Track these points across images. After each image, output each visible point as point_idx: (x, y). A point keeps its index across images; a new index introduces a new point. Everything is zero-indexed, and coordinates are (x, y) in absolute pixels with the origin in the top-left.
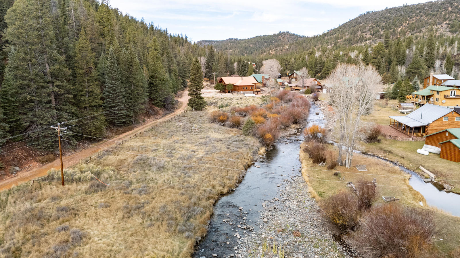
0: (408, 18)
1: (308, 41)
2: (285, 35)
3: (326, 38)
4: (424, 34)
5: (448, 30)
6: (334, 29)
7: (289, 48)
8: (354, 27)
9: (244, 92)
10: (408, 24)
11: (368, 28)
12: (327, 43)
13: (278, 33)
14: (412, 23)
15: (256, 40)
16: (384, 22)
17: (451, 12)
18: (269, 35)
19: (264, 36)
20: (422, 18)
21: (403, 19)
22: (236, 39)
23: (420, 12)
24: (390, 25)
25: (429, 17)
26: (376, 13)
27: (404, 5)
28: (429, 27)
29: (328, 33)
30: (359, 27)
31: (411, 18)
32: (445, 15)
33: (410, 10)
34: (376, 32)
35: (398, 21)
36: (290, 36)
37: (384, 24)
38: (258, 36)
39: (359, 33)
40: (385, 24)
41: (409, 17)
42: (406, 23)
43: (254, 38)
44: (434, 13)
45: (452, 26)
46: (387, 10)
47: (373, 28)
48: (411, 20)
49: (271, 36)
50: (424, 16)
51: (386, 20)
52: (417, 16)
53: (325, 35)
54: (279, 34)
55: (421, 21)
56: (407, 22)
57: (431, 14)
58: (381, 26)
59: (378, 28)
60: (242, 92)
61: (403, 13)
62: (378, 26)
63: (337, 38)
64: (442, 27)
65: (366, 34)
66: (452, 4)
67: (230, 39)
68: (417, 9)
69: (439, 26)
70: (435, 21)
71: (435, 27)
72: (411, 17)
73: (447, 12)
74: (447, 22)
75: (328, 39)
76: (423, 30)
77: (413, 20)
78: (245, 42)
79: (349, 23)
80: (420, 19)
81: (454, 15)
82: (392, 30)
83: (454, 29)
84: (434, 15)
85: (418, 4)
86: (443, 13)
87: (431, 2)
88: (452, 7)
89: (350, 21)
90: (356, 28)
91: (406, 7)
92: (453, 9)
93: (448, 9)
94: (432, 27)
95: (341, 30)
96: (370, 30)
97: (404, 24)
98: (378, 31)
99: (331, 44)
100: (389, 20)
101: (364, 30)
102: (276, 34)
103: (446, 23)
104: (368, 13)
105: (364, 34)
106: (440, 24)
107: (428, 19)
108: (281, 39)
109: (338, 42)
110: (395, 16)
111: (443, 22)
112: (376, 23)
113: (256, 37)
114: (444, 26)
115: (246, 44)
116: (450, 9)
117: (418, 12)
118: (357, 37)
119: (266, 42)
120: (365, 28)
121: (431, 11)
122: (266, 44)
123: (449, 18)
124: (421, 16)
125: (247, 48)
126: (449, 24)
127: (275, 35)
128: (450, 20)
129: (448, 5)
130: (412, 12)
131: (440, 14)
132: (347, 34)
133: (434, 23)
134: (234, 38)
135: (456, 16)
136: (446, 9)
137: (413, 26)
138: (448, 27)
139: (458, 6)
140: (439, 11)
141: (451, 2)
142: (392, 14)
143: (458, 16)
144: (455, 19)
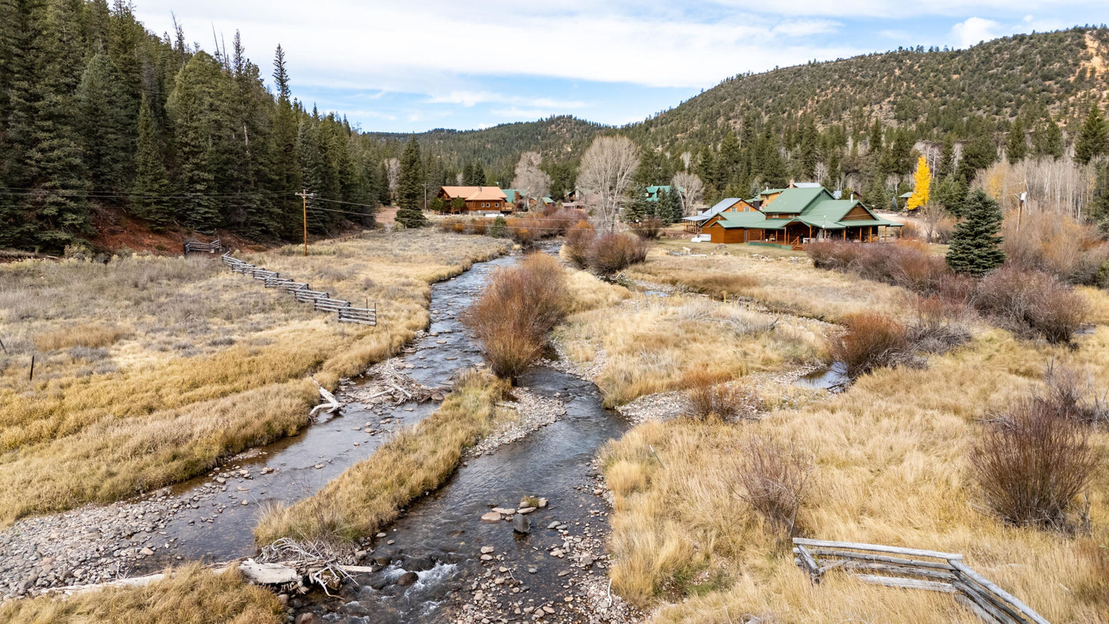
0: (818, 91)
2: (564, 122)
3: (652, 130)
4: (845, 122)
5: (892, 114)
6: (671, 110)
7: (573, 152)
8: (711, 106)
9: (484, 212)
10: (818, 102)
11: (738, 109)
12: (654, 140)
13: (549, 117)
14: (825, 102)
15: (499, 133)
16: (771, 97)
17: (899, 77)
18: (527, 123)
19: (516, 123)
20: (844, 89)
21: (808, 92)
22: (452, 132)
23: (841, 77)
24: (783, 104)
25: (858, 88)
26: (754, 78)
27: (810, 62)
28: (857, 108)
29: (656, 118)
30: (722, 107)
31: (822, 90)
32: (888, 85)
33: (821, 73)
34: (755, 119)
35: (797, 96)
36: (576, 124)
37: (771, 101)
38: (503, 125)
39: (720, 121)
40: (773, 101)
41: (819, 87)
42: (813, 99)
43: (493, 128)
44: (867, 80)
45: (901, 107)
46: (778, 72)
47: (748, 109)
48: (823, 93)
49: (533, 124)
50: (848, 86)
51: (773, 93)
52: (835, 86)
53: (649, 123)
54: (552, 121)
55: (841, 96)
56: (816, 98)
57: (860, 83)
58: (765, 105)
59: (760, 109)
60: (479, 212)
61: (807, 79)
62: (760, 106)
63: (674, 130)
64: (881, 108)
65: (735, 123)
66: (902, 61)
67: (436, 131)
68: (836, 71)
69: (876, 107)
70: (869, 97)
71: (867, 109)
72: (823, 87)
73: (893, 77)
74: (892, 99)
75: (657, 133)
76: (846, 115)
77: (826, 95)
78: (475, 137)
79: (701, 99)
80: (840, 91)
81: (905, 84)
82: (786, 115)
83: (903, 113)
84: (866, 85)
85: (837, 61)
86: (884, 81)
87: (863, 57)
88: (901, 69)
89: (703, 94)
90: (715, 108)
91: (813, 66)
92: (903, 74)
93: (893, 73)
94: (861, 109)
95: (684, 112)
96: (742, 113)
97: (810, 103)
98: (758, 116)
99: (663, 143)
100: (781, 93)
101: (731, 115)
102: (545, 120)
103: (889, 102)
104: (740, 77)
105: (730, 122)
106: (879, 103)
107: (855, 93)
108: (554, 133)
109: (677, 139)
110: (793, 84)
111: (883, 100)
112: (755, 98)
113: (499, 126)
114: (886, 105)
115: (476, 142)
116: (897, 72)
117: (837, 77)
118: (716, 127)
119: (521, 137)
120: (732, 109)
121: (862, 76)
122: (522, 143)
123: (894, 90)
124: (843, 86)
125: (479, 150)
126: (894, 103)
127: (541, 123)
128: (897, 95)
129: (895, 64)
130: (824, 76)
131: (879, 82)
132: (696, 121)
133: (865, 99)
134: (446, 127)
135: (908, 87)
136: (891, 73)
137: (826, 106)
138: (892, 108)
139: (912, 66)
140: (876, 75)
141: (898, 57)
142: (787, 80)
143: (913, 86)
144: (906, 94)
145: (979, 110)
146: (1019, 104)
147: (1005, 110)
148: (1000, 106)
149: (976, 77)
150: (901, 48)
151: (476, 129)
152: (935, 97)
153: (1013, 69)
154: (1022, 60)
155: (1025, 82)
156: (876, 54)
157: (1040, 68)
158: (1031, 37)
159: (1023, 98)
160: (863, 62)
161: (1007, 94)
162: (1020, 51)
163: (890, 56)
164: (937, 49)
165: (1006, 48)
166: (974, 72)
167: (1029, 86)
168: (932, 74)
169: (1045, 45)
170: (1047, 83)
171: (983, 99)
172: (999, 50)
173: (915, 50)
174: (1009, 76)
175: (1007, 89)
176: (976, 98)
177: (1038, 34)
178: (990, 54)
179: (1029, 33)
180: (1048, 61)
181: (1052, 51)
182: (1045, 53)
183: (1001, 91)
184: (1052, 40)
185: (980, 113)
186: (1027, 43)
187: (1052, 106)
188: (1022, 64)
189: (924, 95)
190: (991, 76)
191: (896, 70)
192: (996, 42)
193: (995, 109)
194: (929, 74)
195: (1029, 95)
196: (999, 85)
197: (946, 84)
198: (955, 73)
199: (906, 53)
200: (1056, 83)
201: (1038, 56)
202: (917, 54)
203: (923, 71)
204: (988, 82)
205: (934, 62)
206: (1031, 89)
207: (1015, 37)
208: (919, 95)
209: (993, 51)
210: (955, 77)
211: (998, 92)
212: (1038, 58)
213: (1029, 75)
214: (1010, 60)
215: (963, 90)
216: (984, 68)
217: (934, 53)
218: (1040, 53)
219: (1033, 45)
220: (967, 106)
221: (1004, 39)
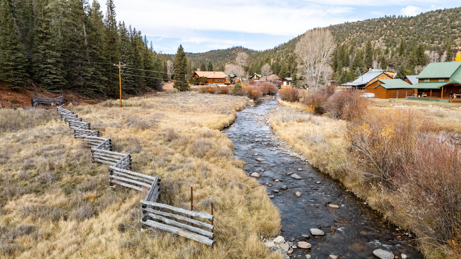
0: (350, 34)
1: (261, 55)
2: (239, 49)
3: (278, 51)
5: (384, 44)
6: (285, 44)
10: (350, 39)
12: (279, 56)
13: (232, 47)
14: (354, 39)
15: (211, 54)
18: (223, 50)
19: (218, 50)
20: (361, 34)
21: (346, 35)
22: (191, 53)
23: (360, 29)
24: (335, 40)
25: (368, 33)
26: (321, 29)
28: (368, 41)
29: (279, 47)
31: (352, 34)
32: (381, 32)
33: (351, 27)
35: (341, 37)
36: (243, 50)
38: (212, 51)
41: (350, 33)
42: (348, 38)
43: (208, 52)
44: (372, 29)
45: (388, 41)
46: (331, 27)
49: (225, 50)
50: (363, 32)
52: (357, 32)
53: (276, 49)
54: (233, 49)
55: (360, 37)
57: (369, 31)
61: (345, 30)
63: (287, 52)
64: (379, 41)
66: (387, 21)
68: (357, 26)
69: (377, 41)
70: (373, 37)
71: (372, 42)
72: (352, 33)
73: (383, 29)
74: (383, 37)
75: (280, 53)
76: (363, 45)
77: (354, 36)
78: (201, 56)
81: (389, 31)
83: (389, 43)
84: (371, 32)
85: (358, 22)
86: (379, 30)
87: (369, 20)
88: (386, 25)
89: (299, 37)
91: (347, 24)
92: (387, 27)
93: (383, 27)
95: (291, 44)
97: (346, 40)
102: (230, 48)
103: (382, 39)
104: (315, 29)
106: (377, 39)
107: (366, 35)
108: (234, 54)
110: (338, 32)
111: (379, 38)
113: (211, 51)
114: (381, 41)
115: (201, 57)
116: (385, 26)
117: (358, 29)
119: (220, 56)
121: (369, 28)
122: (221, 58)
123: (384, 34)
124: (361, 32)
125: (203, 61)
126: (384, 39)
127: (229, 50)
128: (385, 36)
129: (384, 22)
130: (352, 28)
131: (377, 30)
133: (371, 38)
135: (390, 33)
136: (382, 26)
137: (354, 41)
138: (384, 42)
139: (391, 23)
140: (375, 28)
141: (385, 20)
142: (336, 30)
143: (392, 32)
144: (390, 35)
145: (423, 42)
146: (442, 39)
147: (435, 42)
148: (433, 40)
149: (420, 28)
150: (386, 16)
151: (201, 52)
152: (403, 36)
153: (437, 24)
154: (441, 21)
155: (443, 30)
156: (375, 19)
157: (449, 24)
158: (444, 11)
159: (443, 36)
160: (369, 22)
161: (436, 35)
162: (440, 16)
163: (382, 19)
164: (402, 16)
165: (433, 16)
166: (419, 26)
167: (445, 31)
168: (400, 27)
169: (451, 14)
170: (454, 30)
171: (425, 37)
172: (430, 16)
173: (392, 16)
174: (436, 27)
175: (435, 33)
176: (421, 37)
177: (447, 9)
178: (426, 18)
179: (443, 9)
180: (453, 21)
181: (454, 16)
182: (451, 17)
183: (433, 33)
184: (454, 12)
185: (424, 43)
186: (442, 13)
187: (457, 40)
188: (441, 22)
189: (398, 36)
190: (427, 27)
191: (384, 25)
192: (428, 13)
193: (431, 41)
194: (399, 27)
195: (445, 35)
196: (431, 31)
197: (407, 31)
198: (411, 26)
199: (388, 18)
200: (458, 30)
201: (448, 19)
202: (393, 19)
203: (396, 26)
204: (426, 30)
205: (401, 22)
206: (446, 32)
207: (437, 11)
208: (396, 35)
209: (427, 17)
210: (411, 28)
211: (431, 34)
212: (448, 20)
213: (445, 27)
214: (435, 20)
215: (415, 34)
216: (424, 24)
217: (400, 18)
218: (449, 17)
219: (445, 14)
220: (418, 40)
221: (432, 12)
